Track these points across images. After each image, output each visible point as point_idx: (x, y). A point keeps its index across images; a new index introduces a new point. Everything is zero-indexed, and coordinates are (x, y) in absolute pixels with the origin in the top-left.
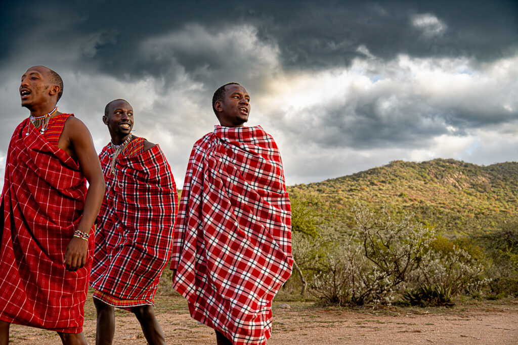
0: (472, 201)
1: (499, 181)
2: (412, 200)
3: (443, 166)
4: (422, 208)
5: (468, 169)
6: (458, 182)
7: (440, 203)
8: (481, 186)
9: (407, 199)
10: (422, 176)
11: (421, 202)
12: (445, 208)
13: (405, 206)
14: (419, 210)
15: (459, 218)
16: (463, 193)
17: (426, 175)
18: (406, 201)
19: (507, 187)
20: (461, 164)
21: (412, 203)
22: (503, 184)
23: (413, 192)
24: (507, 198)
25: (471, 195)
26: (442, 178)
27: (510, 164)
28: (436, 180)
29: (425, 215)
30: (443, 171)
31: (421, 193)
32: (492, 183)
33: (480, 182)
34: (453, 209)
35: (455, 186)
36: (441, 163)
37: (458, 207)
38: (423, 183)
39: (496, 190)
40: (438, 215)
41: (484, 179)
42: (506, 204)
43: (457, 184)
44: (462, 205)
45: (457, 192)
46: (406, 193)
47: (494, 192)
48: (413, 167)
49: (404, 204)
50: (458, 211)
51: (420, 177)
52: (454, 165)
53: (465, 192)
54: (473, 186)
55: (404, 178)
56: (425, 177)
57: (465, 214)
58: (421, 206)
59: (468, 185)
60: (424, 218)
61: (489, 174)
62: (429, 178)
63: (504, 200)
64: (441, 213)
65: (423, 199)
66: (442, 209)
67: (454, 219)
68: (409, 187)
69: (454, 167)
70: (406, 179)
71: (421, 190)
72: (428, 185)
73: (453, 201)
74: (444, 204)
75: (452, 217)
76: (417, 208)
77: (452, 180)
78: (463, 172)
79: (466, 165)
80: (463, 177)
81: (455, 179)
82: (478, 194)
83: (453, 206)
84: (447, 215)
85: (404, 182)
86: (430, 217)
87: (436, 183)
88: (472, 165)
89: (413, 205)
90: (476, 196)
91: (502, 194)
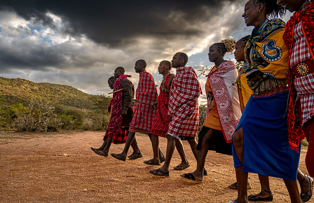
0: (31, 95)
1: (42, 89)
2: (6, 93)
3: (21, 81)
4: (11, 96)
5: (31, 83)
6: (26, 88)
7: (18, 95)
8: (35, 90)
9: (4, 92)
10: (11, 84)
11: (10, 94)
12: (20, 97)
13: (3, 95)
14: (9, 97)
15: (25, 101)
16: (27, 92)
17: (13, 84)
18: (3, 93)
19: (45, 91)
20: (28, 81)
21: (6, 94)
22: (43, 90)
23: (7, 90)
24: (44, 95)
25: (31, 93)
26: (20, 85)
27: (46, 83)
28: (17, 86)
29: (11, 99)
30: (21, 83)
31: (10, 91)
32: (39, 89)
33: (35, 89)
34: (23, 98)
35: (25, 89)
36: (20, 80)
37: (25, 97)
38: (11, 87)
39: (40, 92)
40: (17, 100)
41: (36, 88)
42: (44, 97)
43: (26, 89)
44: (27, 96)
45: (25, 92)
46: (4, 90)
47: (40, 93)
48: (7, 80)
49: (3, 94)
50: (25, 99)
51: (10, 84)
52: (25, 81)
53: (28, 92)
54: (32, 90)
55: (3, 84)
56: (13, 85)
57: (28, 100)
58: (10, 95)
59: (30, 89)
60: (11, 100)
61: (38, 86)
62: (14, 85)
63: (43, 96)
64: (18, 99)
65: (11, 93)
66: (19, 97)
67: (24, 102)
68: (6, 88)
69: (25, 82)
70: (4, 85)
71: (10, 90)
72: (14, 88)
73: (24, 95)
74: (20, 95)
75: (23, 101)
76: (8, 96)
77: (23, 87)
78: (28, 84)
79: (30, 82)
80: (28, 86)
81: (25, 86)
82: (34, 93)
83: (23, 97)
84: (21, 100)
85: (3, 86)
86: (14, 100)
87: (17, 87)
88: (32, 82)
89: (6, 95)
90: (33, 94)
91: (43, 94)
